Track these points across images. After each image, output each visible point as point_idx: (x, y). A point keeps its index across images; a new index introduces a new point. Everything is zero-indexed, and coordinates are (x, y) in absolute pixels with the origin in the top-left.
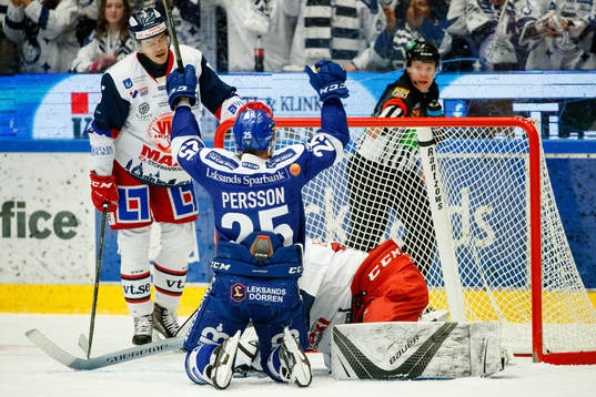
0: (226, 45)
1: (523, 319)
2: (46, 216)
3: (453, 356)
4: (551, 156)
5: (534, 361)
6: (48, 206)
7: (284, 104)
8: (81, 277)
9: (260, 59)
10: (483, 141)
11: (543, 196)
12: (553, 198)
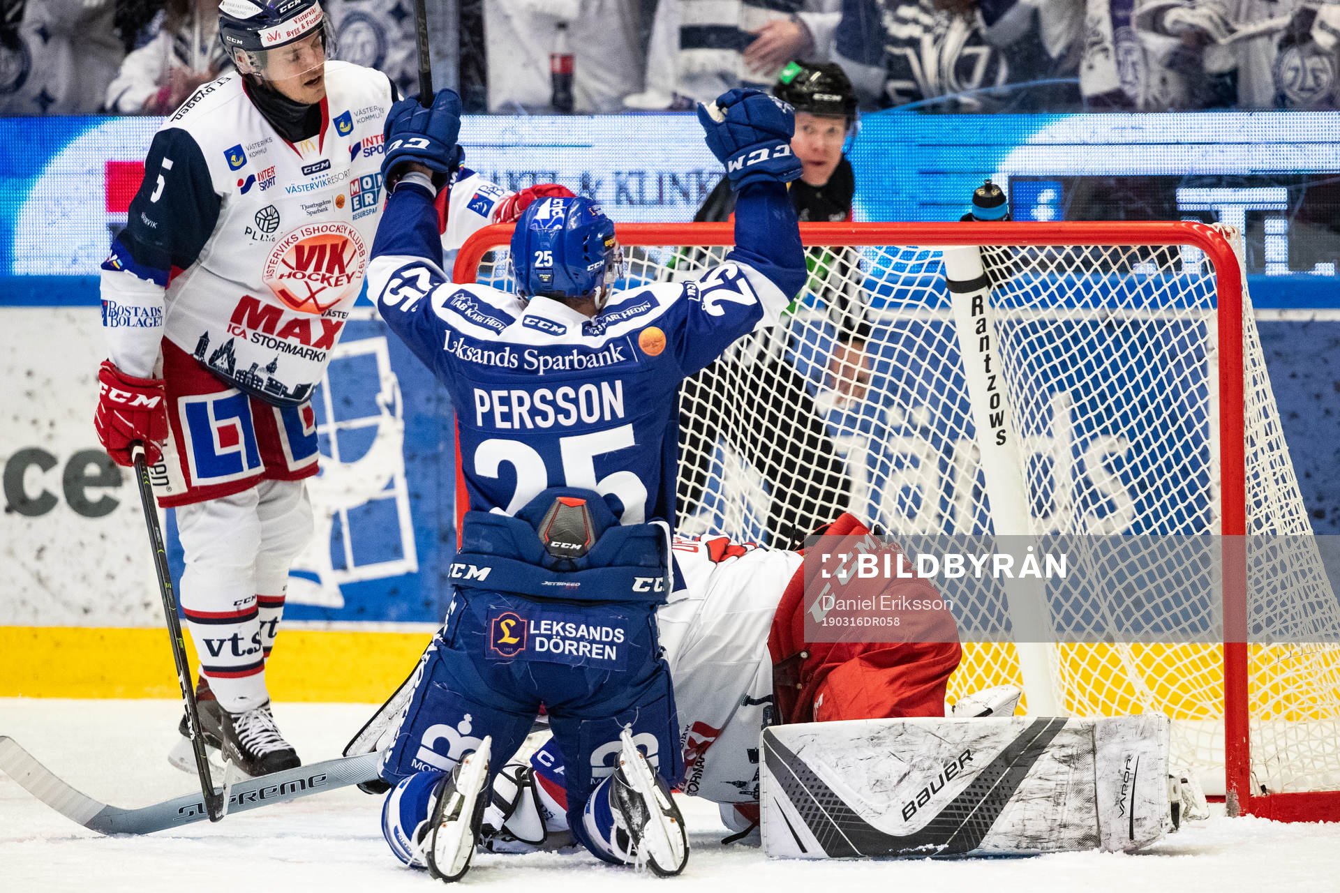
0: (480, 46)
1: (1203, 711)
2: (45, 460)
3: (1056, 799)
4: (1270, 315)
5: (1231, 812)
6: (50, 437)
7: (622, 189)
8: (128, 609)
9: (563, 80)
10: (1105, 279)
11: (1251, 411)
12: (1275, 416)
